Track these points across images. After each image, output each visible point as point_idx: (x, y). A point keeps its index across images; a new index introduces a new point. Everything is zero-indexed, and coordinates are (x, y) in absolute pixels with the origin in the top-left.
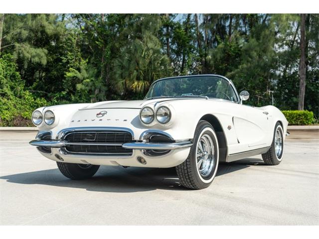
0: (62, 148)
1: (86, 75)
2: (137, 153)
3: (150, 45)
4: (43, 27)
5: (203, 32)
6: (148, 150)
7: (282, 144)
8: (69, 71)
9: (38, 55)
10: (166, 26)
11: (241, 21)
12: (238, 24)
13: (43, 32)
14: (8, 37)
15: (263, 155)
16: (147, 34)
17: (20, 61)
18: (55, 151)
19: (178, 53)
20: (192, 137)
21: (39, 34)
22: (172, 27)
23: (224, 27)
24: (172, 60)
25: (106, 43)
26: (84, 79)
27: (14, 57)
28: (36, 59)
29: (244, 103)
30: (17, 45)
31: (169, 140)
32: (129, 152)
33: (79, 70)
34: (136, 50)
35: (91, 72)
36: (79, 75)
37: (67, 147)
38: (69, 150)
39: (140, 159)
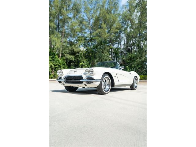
0: (65, 81)
1: (86, 64)
2: (84, 83)
3: (106, 55)
4: (73, 49)
5: (123, 51)
6: (87, 82)
7: (137, 83)
8: (81, 63)
9: (72, 58)
10: (111, 49)
11: (135, 47)
12: (134, 48)
13: (73, 51)
14: (63, 52)
15: (130, 86)
16: (105, 51)
17: (66, 59)
18: (62, 82)
19: (115, 57)
20: (101, 78)
21: (72, 51)
22: (113, 49)
23: (130, 49)
24: (112, 59)
25: (92, 54)
26: (85, 65)
27: (65, 58)
28: (71, 59)
29: (122, 70)
30: (65, 55)
31: (93, 79)
32: (82, 82)
33: (84, 62)
34: (101, 56)
35: (87, 63)
36: (84, 64)
37: (66, 81)
38: (67, 82)
39: (85, 85)
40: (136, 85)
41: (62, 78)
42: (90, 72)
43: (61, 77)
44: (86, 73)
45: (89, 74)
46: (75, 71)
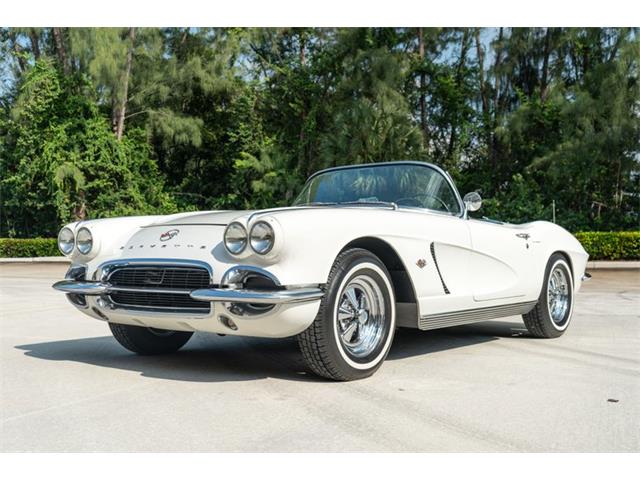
0: (104, 296)
1: (270, 165)
2: (219, 310)
3: (389, 108)
4: (197, 79)
5: (493, 82)
8: (242, 158)
9: (186, 130)
10: (422, 72)
11: (568, 59)
12: (561, 65)
13: (198, 91)
14: (138, 99)
15: (524, 316)
16: (383, 87)
17: (157, 140)
18: (91, 301)
19: (442, 123)
21: (190, 92)
22: (431, 74)
23: (534, 72)
24: (429, 136)
25: (308, 105)
26: (266, 172)
27: (147, 133)
28: (184, 137)
30: (151, 112)
32: (204, 307)
33: (257, 155)
34: (361, 118)
35: (279, 159)
36: (257, 165)
38: (119, 300)
39: (226, 321)
40: (559, 307)
41: (89, 276)
42: (255, 244)
43: (83, 270)
44: (229, 245)
45: (248, 253)
46: (165, 230)
